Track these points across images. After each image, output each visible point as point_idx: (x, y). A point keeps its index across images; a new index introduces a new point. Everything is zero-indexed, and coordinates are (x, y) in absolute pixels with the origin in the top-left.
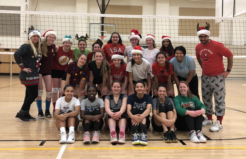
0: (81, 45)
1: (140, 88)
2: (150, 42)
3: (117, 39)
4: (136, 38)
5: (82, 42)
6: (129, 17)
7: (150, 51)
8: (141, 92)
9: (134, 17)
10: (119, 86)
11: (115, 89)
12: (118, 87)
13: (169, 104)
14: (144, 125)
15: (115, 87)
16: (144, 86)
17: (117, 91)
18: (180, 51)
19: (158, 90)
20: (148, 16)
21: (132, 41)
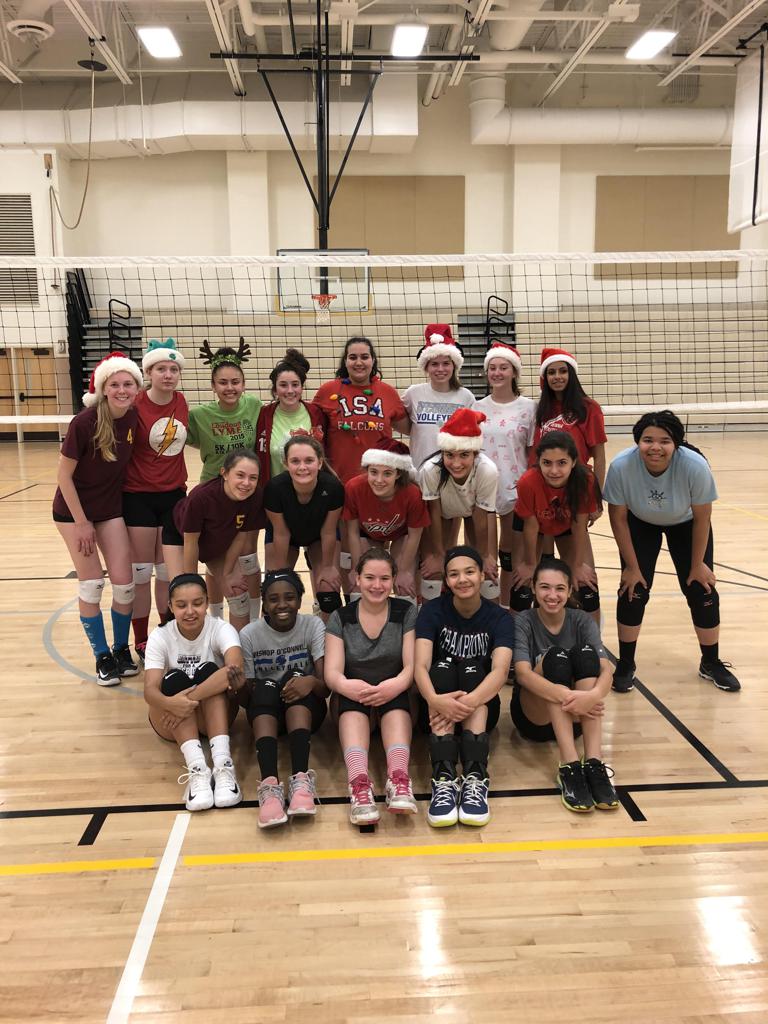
0: (223, 384)
1: (463, 577)
2: (502, 375)
3: (364, 361)
4: (449, 357)
5: (227, 373)
6: (414, 265)
7: (501, 405)
8: (469, 593)
9: (433, 264)
10: (388, 573)
11: (371, 586)
12: (384, 578)
13: (586, 648)
14: (476, 736)
15: (371, 577)
16: (477, 568)
17: (378, 593)
18: (661, 430)
19: (537, 584)
20: (487, 255)
21: (432, 368)
